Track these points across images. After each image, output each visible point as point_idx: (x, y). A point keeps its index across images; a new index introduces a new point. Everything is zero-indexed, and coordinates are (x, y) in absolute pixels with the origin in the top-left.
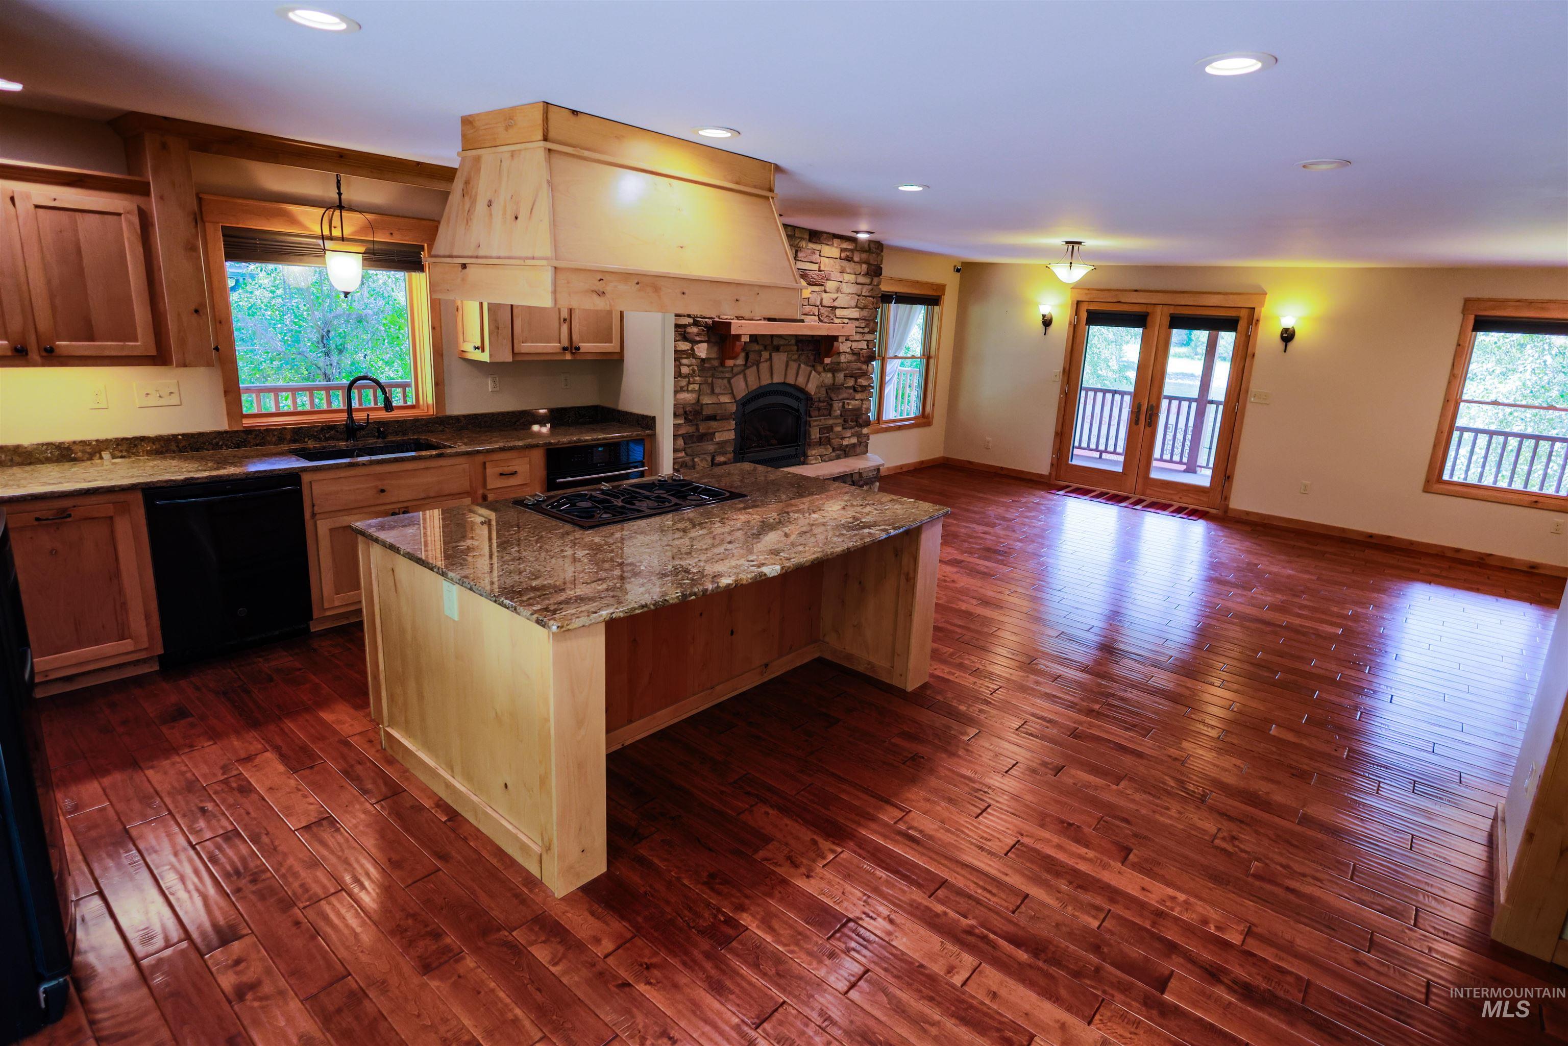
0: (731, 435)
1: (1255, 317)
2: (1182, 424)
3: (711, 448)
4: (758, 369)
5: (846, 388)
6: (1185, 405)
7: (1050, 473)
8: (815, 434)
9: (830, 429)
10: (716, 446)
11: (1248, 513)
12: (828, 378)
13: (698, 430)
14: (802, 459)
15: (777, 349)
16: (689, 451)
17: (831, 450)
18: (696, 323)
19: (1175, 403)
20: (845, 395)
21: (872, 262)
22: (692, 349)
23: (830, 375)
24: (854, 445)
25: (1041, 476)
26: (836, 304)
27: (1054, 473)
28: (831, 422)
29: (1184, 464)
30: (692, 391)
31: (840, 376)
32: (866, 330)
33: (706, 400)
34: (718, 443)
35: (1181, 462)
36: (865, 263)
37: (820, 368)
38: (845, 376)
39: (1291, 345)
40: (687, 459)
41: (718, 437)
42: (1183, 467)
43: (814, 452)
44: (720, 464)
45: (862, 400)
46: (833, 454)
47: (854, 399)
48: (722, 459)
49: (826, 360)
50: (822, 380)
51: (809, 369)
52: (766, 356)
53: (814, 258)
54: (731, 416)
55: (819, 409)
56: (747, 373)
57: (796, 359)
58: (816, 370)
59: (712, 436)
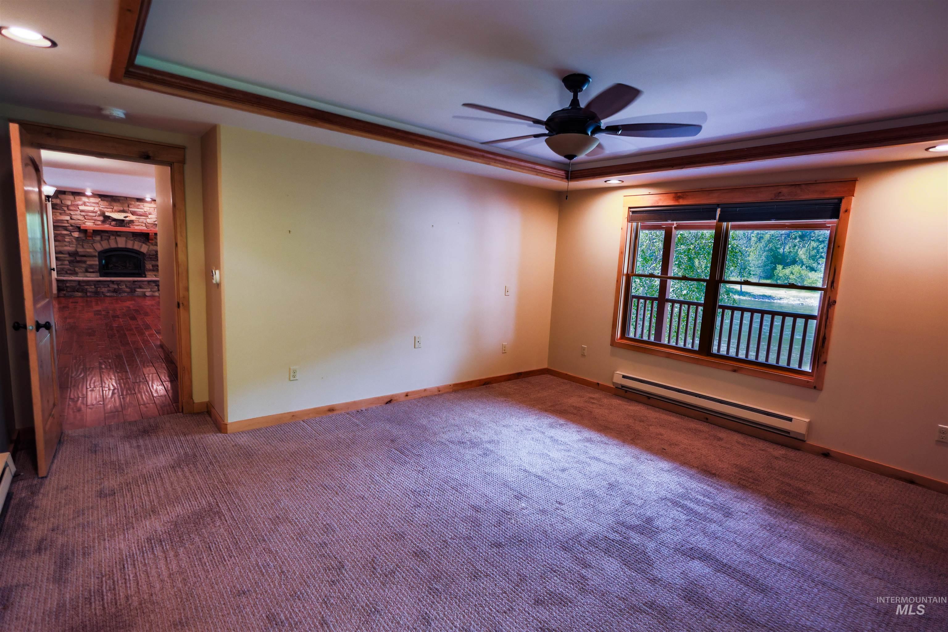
0: (96, 263)
3: (84, 265)
4: (108, 241)
8: (149, 266)
10: (88, 266)
13: (76, 259)
14: (144, 276)
15: (119, 236)
18: (71, 226)
22: (71, 233)
33: (79, 250)
34: (88, 264)
37: (148, 244)
40: (71, 268)
41: (88, 263)
43: (149, 273)
44: (90, 272)
48: (91, 270)
49: (150, 241)
50: (151, 248)
51: (141, 244)
52: (112, 237)
53: (140, 207)
54: (95, 256)
55: (151, 258)
56: (102, 242)
57: (132, 239)
58: (146, 244)
59: (85, 262)
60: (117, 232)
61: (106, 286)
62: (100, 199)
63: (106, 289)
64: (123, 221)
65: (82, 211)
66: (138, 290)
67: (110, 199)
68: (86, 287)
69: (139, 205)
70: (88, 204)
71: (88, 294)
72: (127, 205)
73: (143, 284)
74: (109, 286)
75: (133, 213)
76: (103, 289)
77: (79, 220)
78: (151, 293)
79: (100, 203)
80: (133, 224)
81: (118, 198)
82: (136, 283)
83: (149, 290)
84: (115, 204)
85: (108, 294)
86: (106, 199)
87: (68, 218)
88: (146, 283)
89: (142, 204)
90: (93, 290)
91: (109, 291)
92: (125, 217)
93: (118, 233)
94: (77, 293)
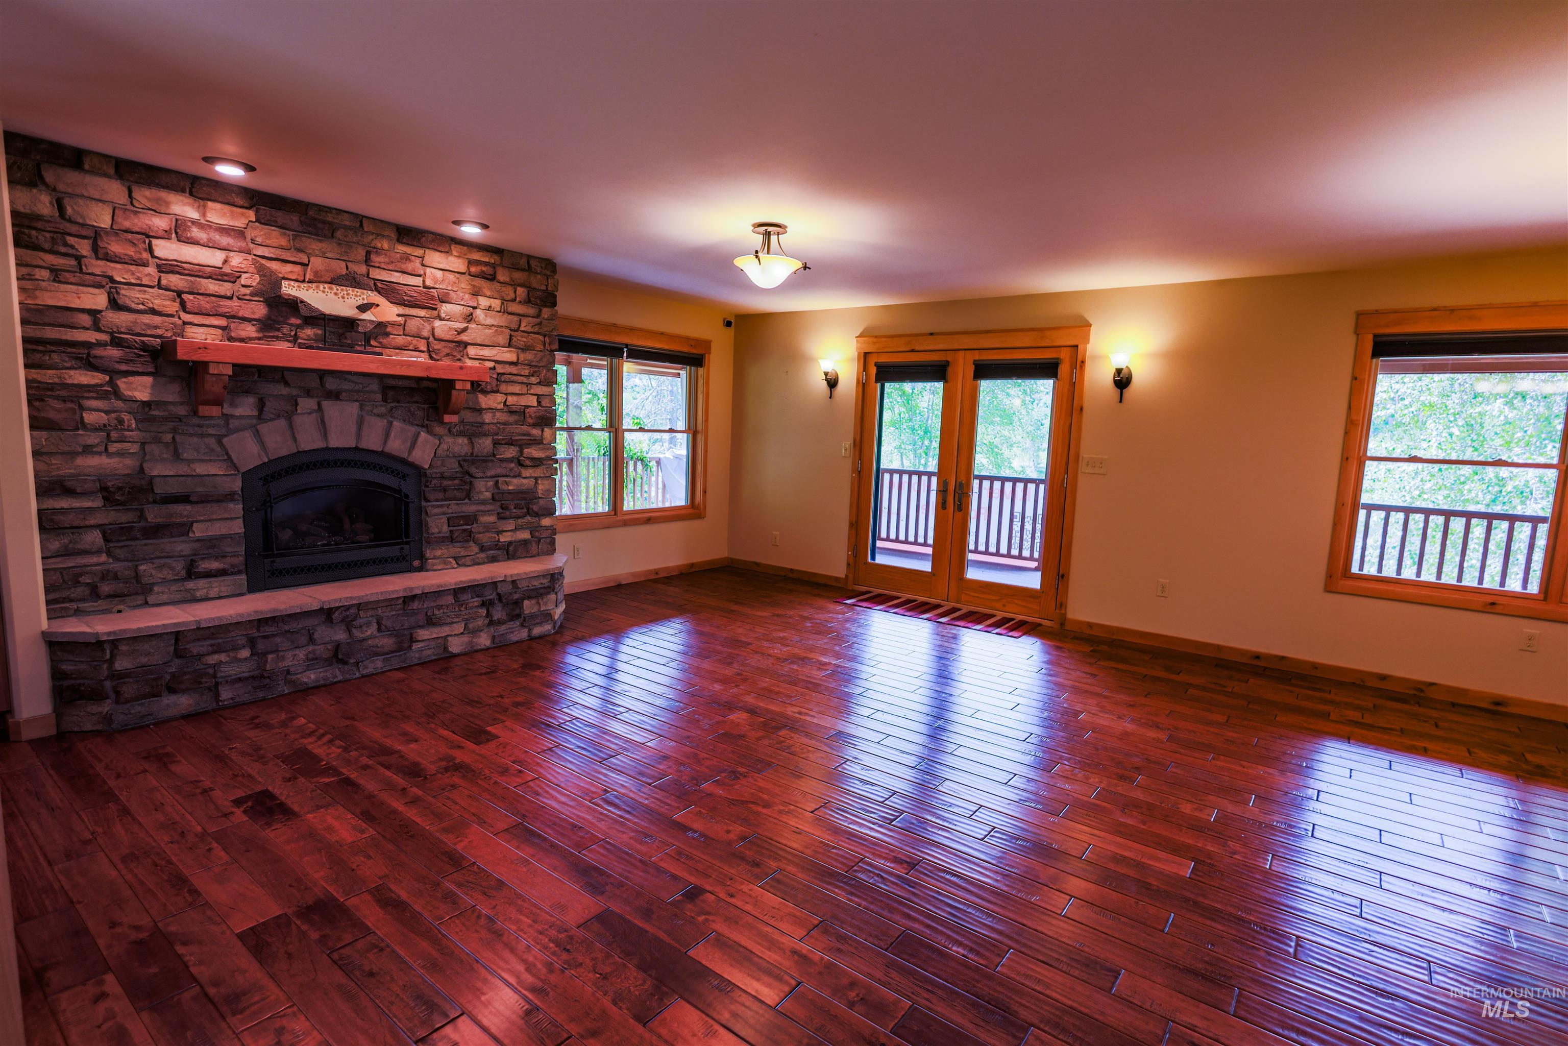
0: (238, 527)
1: (1080, 358)
2: (1029, 512)
3: (182, 547)
4: (291, 426)
5: (501, 460)
6: (1031, 487)
7: (847, 576)
8: (437, 525)
9: (471, 519)
10: (196, 545)
11: (1090, 625)
12: (460, 445)
13: (142, 516)
14: (416, 563)
15: (335, 396)
16: (120, 553)
17: (476, 549)
18: (116, 342)
19: (1020, 486)
20: (499, 471)
21: (535, 285)
22: (111, 382)
23: (463, 441)
24: (525, 542)
25: (837, 579)
26: (464, 337)
27: (851, 576)
28: (470, 509)
29: (1035, 560)
30: (121, 454)
31: (485, 444)
32: (534, 380)
33: (156, 470)
34: (198, 540)
35: (1031, 558)
36: (521, 285)
37: (439, 430)
38: (496, 443)
39: (1128, 392)
40: (117, 566)
41: (199, 531)
42: (1035, 564)
43: (438, 553)
44: (209, 575)
45: (536, 479)
46: (482, 555)
47: (519, 475)
48: (215, 565)
49: (447, 418)
50: (444, 446)
51: (413, 429)
52: (306, 404)
53: (409, 267)
54: (230, 497)
55: (445, 490)
56: (264, 428)
57: (383, 410)
58: (430, 432)
59: (185, 528)
60: (322, 374)
61: (303, 640)
62: (251, 215)
63: (301, 654)
64: (349, 323)
65: (168, 267)
66: (424, 634)
67: (294, 219)
68: (213, 659)
69: (407, 258)
70: (196, 233)
71: (226, 694)
72: (362, 253)
73: (440, 607)
74: (311, 640)
75: (390, 292)
76: (289, 655)
77: (153, 312)
78: (465, 639)
79: (249, 234)
80: (385, 341)
81: (330, 218)
82: (415, 605)
83: (459, 628)
84: (315, 245)
85: (311, 677)
86: (281, 217)
87: (98, 299)
88: (450, 599)
89: (419, 252)
90: (244, 670)
91: (313, 661)
92: (363, 308)
93: (331, 384)
94: (168, 700)
